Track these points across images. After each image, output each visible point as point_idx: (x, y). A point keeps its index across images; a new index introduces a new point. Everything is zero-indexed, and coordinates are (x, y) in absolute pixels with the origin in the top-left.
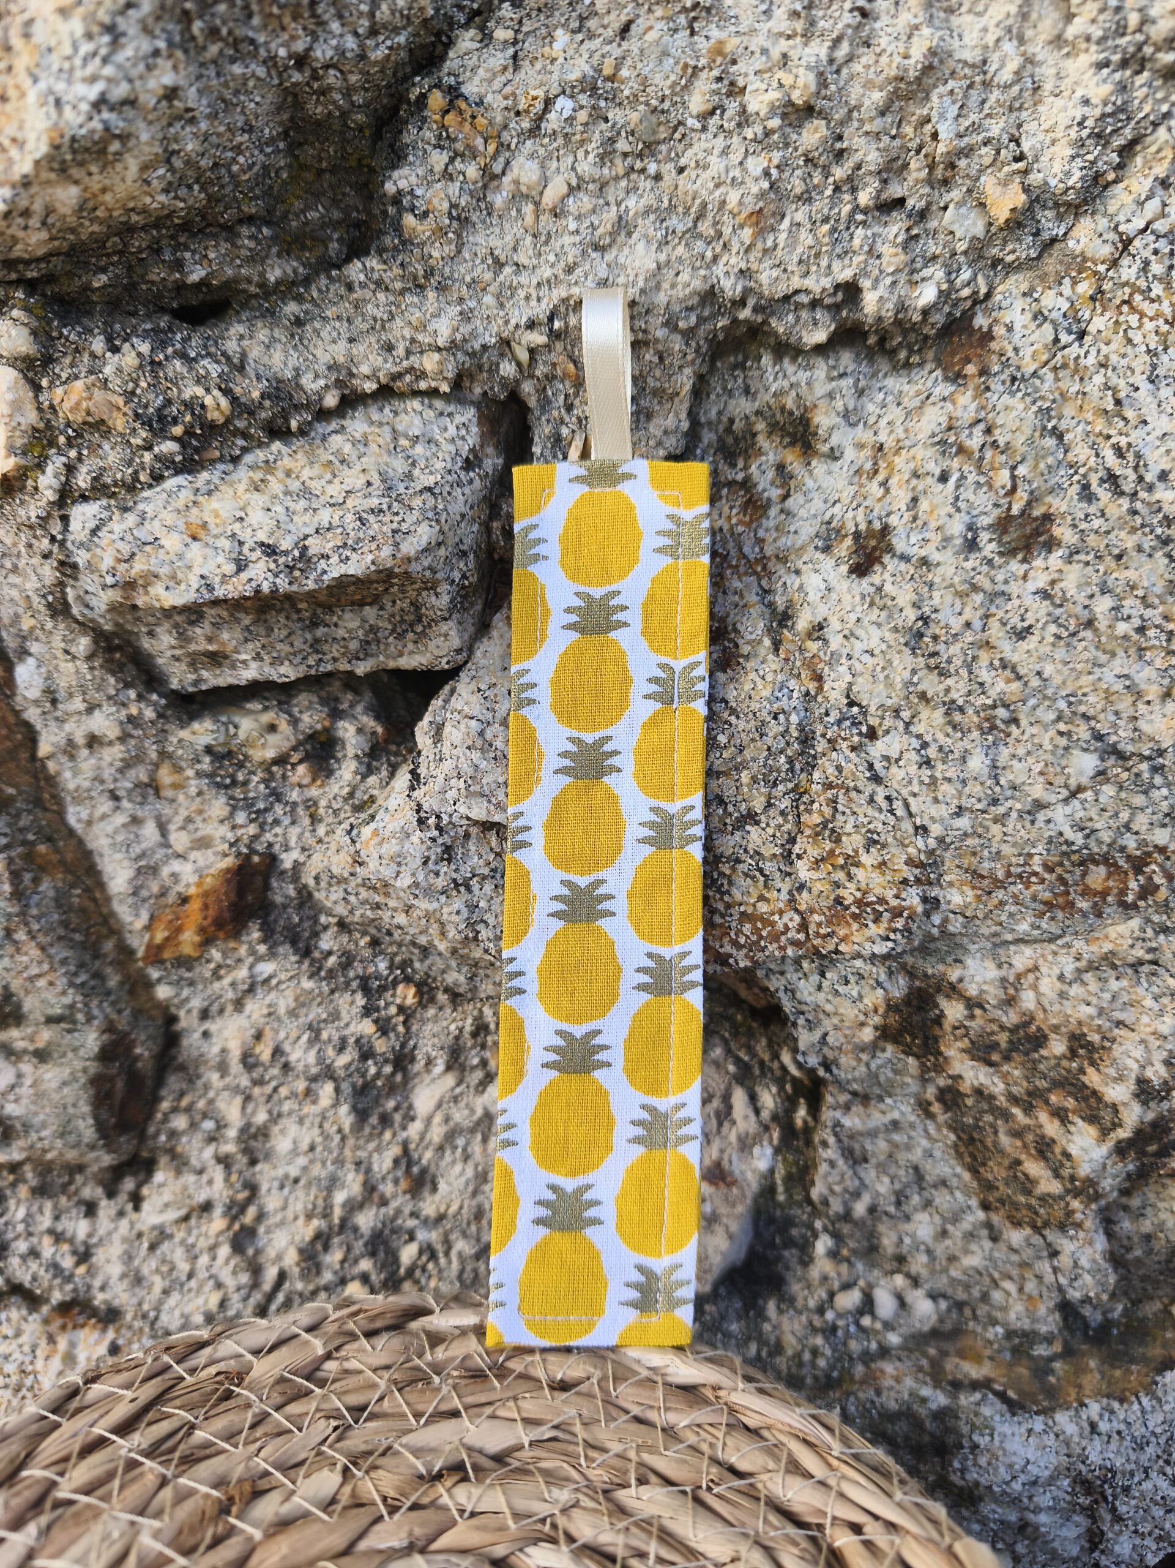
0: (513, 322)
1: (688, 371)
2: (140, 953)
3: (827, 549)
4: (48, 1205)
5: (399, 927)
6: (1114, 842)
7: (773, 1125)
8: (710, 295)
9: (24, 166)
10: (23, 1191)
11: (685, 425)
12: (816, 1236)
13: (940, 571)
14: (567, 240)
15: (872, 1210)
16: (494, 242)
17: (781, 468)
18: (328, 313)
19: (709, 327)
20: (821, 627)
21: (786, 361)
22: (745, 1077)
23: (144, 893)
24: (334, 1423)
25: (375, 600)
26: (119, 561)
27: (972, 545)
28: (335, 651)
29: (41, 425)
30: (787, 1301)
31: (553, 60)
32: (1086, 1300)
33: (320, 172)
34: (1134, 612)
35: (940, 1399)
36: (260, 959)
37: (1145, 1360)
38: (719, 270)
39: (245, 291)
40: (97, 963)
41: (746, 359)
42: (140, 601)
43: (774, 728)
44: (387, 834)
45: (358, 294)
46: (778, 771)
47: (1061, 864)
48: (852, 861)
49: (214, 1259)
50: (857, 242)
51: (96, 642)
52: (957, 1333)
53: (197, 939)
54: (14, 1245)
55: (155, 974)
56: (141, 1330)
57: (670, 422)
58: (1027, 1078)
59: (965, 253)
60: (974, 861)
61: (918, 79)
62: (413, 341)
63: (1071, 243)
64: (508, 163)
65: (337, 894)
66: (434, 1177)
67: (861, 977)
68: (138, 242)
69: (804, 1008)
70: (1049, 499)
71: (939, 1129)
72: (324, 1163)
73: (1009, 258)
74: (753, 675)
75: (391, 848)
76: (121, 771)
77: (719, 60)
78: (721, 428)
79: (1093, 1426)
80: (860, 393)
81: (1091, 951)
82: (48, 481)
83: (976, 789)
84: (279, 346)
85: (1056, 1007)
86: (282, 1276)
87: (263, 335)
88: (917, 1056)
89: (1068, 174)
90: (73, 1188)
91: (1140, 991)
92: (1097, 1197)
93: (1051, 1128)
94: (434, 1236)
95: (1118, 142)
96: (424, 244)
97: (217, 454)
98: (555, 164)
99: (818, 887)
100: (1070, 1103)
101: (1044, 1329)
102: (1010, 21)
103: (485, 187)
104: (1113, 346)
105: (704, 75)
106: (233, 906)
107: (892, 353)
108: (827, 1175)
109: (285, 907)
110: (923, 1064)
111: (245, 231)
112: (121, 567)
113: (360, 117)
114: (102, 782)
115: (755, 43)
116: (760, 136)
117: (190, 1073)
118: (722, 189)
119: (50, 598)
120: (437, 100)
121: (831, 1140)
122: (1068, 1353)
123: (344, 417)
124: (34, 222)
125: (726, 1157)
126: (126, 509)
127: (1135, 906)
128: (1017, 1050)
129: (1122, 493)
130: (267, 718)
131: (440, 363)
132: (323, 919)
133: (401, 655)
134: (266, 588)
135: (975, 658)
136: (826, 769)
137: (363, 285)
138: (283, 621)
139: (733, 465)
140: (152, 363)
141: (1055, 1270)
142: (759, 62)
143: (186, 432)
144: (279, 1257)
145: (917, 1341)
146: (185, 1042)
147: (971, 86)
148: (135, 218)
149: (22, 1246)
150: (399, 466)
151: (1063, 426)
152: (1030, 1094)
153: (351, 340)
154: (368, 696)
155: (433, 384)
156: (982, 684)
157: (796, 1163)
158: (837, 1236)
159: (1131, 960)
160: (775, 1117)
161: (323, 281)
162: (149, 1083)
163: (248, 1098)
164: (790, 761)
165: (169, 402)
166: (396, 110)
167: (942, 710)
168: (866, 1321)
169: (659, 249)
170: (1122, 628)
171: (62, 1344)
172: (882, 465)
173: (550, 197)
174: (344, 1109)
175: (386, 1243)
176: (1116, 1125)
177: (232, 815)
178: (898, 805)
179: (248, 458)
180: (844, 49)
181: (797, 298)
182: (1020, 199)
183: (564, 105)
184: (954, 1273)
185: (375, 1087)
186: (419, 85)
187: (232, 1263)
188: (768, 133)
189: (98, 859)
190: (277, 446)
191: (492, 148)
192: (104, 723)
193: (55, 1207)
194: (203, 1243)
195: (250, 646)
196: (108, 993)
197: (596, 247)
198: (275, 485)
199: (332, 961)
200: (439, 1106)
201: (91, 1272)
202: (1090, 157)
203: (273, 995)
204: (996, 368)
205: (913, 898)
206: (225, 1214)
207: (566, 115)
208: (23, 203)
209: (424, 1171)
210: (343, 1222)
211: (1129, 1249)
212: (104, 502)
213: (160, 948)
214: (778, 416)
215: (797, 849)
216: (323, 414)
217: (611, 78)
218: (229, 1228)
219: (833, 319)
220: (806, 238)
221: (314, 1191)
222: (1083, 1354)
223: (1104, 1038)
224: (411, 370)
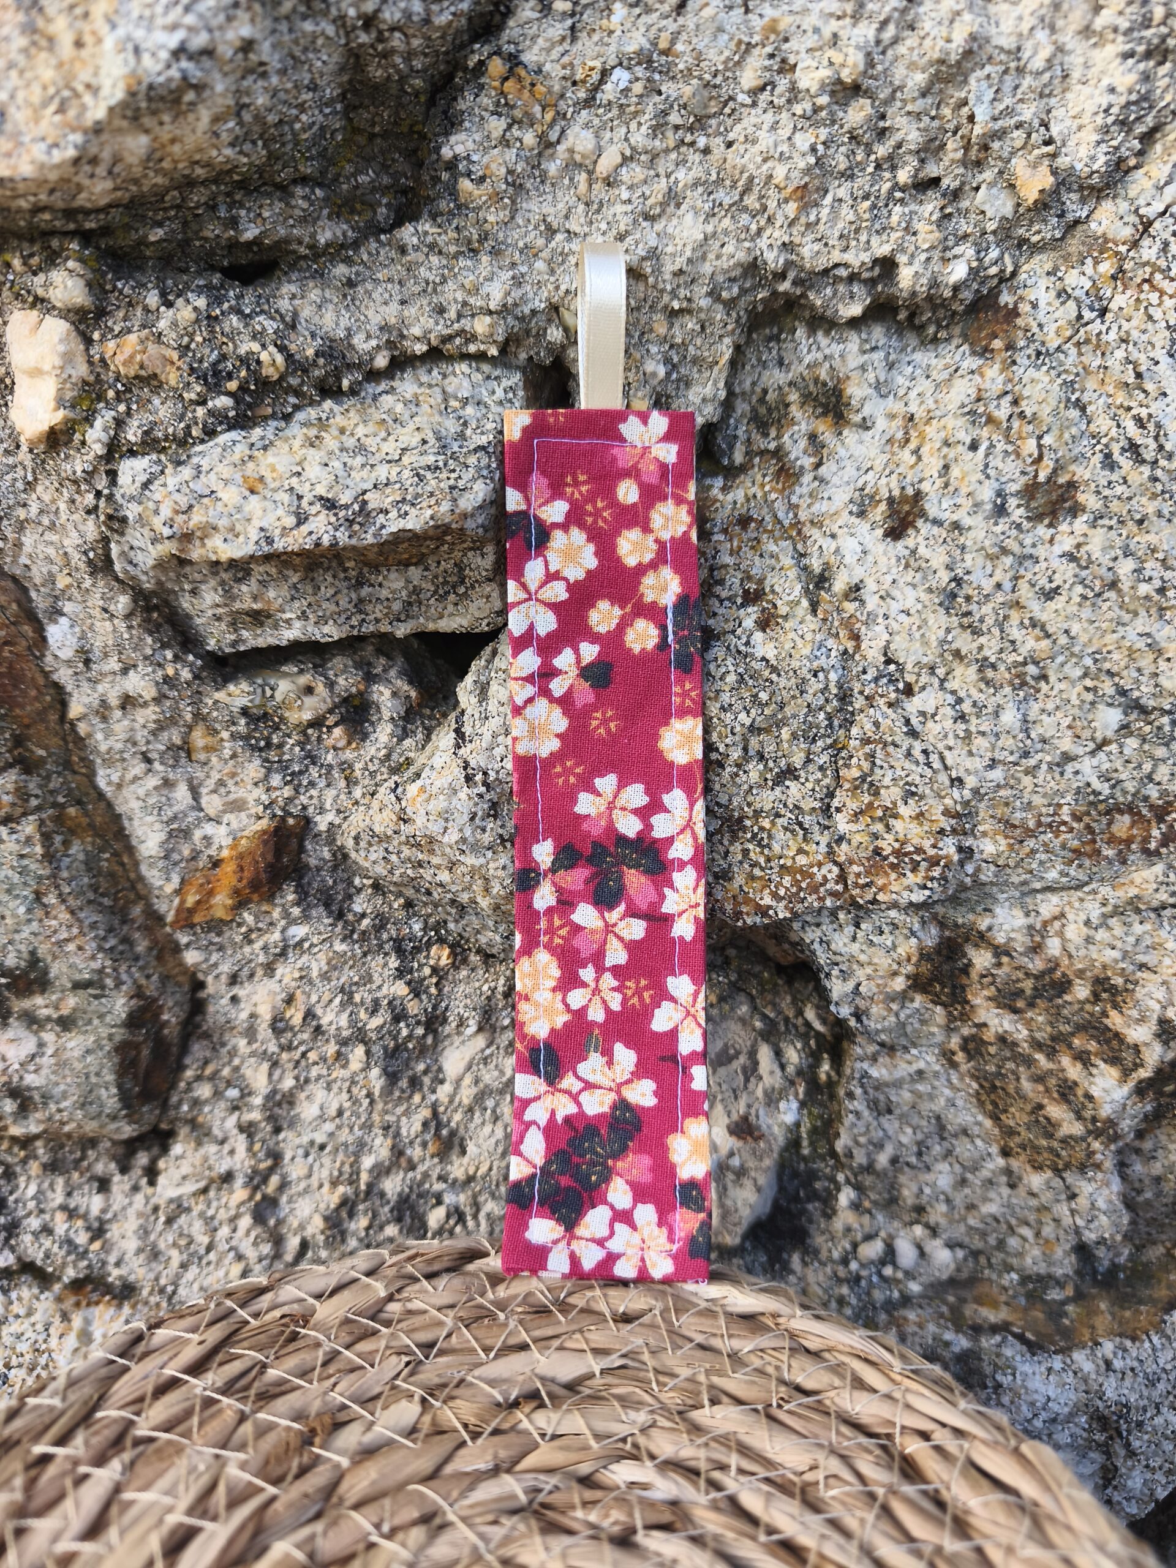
0: (563, 288)
1: (727, 341)
2: (169, 918)
3: (861, 514)
4: (60, 1182)
5: (441, 885)
6: (1138, 792)
7: (798, 1080)
8: (753, 268)
9: (98, 112)
10: (34, 1167)
11: (722, 394)
12: (839, 1190)
13: (971, 534)
14: (619, 208)
15: (894, 1161)
16: (547, 209)
17: (813, 437)
18: (379, 276)
19: (749, 298)
20: (857, 588)
21: (820, 334)
22: (771, 1034)
23: (176, 857)
24: (405, 1359)
25: (420, 561)
26: (177, 512)
27: (1000, 510)
28: (378, 611)
29: (92, 378)
30: (811, 1253)
31: (611, 32)
32: (1102, 1241)
33: (372, 136)
34: (1155, 574)
35: (962, 1343)
36: (294, 922)
37: (1152, 1301)
38: (763, 243)
39: (294, 252)
40: (125, 928)
41: (781, 332)
42: (196, 553)
43: (814, 685)
44: (435, 790)
45: (412, 256)
46: (818, 727)
47: (1088, 814)
48: (890, 813)
49: (234, 1231)
50: (895, 219)
51: (135, 601)
52: (973, 1281)
53: (229, 902)
54: (25, 1222)
55: (184, 939)
56: (158, 1305)
57: (708, 390)
58: (1051, 1023)
59: (994, 232)
60: (1007, 811)
61: (958, 62)
62: (465, 304)
63: (1093, 225)
64: (563, 132)
65: (376, 854)
66: (462, 1139)
67: (895, 926)
68: (197, 197)
69: (838, 958)
70: (1072, 468)
71: (962, 1079)
72: (351, 1129)
73: (1035, 239)
74: (792, 635)
75: (439, 804)
76: (154, 733)
77: (772, 37)
78: (754, 399)
79: (1108, 1364)
80: (891, 366)
81: (1117, 896)
82: (96, 435)
83: (1009, 742)
84: (331, 307)
85: (1082, 952)
86: (304, 1246)
87: (314, 295)
88: (944, 1005)
89: (1093, 158)
90: (85, 1163)
91: (1163, 934)
92: (1116, 1138)
93: (1073, 1071)
94: (462, 1199)
95: (1140, 129)
96: (480, 208)
97: (270, 410)
98: (608, 135)
99: (857, 839)
100: (1093, 1046)
101: (1059, 1272)
102: (1043, 11)
103: (540, 154)
104: (1134, 323)
105: (756, 52)
106: (270, 867)
107: (920, 329)
108: (854, 1125)
109: (319, 869)
110: (950, 1013)
111: (299, 191)
112: (180, 518)
113: (418, 82)
114: (135, 744)
115: (808, 22)
116: (809, 113)
117: (215, 1040)
118: (770, 164)
119: (91, 555)
120: (496, 66)
121: (858, 1091)
122: (1079, 1297)
123: (393, 378)
124: (101, 171)
125: (753, 1111)
126: (179, 463)
127: (1157, 853)
128: (1041, 996)
129: (1144, 461)
130: (303, 680)
131: (491, 326)
132: (357, 881)
133: (441, 617)
134: (326, 541)
135: (1006, 617)
136: (863, 725)
137: (416, 249)
138: (330, 579)
139: (766, 435)
140: (209, 317)
141: (1073, 1212)
142: (811, 41)
143: (240, 388)
144: (302, 1227)
145: (938, 1289)
146: (211, 1009)
147: (1006, 72)
148: (199, 171)
149: (34, 1223)
150: (451, 426)
151: (1085, 398)
152: (1053, 1039)
153: (403, 302)
154: (400, 661)
155: (482, 347)
156: (1013, 642)
157: (821, 1117)
158: (859, 1188)
159: (1155, 904)
160: (800, 1073)
161: (374, 245)
162: (174, 1050)
163: (275, 1064)
164: (829, 718)
165: (223, 357)
166: (451, 77)
167: (974, 668)
168: (888, 1271)
169: (706, 221)
170: (1144, 589)
171: (77, 1321)
172: (913, 434)
173: (604, 166)
174: (375, 1072)
175: (412, 1208)
176: (1136, 1066)
177: (267, 777)
178: (934, 758)
179: (300, 416)
180: (890, 31)
181: (837, 272)
182: (1049, 181)
183: (621, 77)
184: (972, 1222)
185: (407, 1049)
186: (479, 52)
187: (253, 1234)
188: (816, 110)
189: (126, 823)
190: (328, 404)
191: (549, 116)
192: (139, 683)
193: (67, 1182)
194: (223, 1215)
195: (297, 604)
196: (137, 958)
197: (647, 217)
198: (330, 441)
199: (366, 922)
200: (469, 1068)
201: (106, 1248)
202: (1114, 143)
203: (305, 958)
204: (1022, 343)
205: (949, 847)
206: (246, 1185)
207: (622, 86)
208: (93, 150)
209: (453, 1134)
210: (370, 1186)
211: (1139, 1192)
212: (154, 457)
213: (191, 911)
214: (812, 388)
215: (835, 803)
216: (374, 375)
217: (666, 52)
218: (251, 1198)
219: (869, 294)
220: (847, 213)
221: (340, 1157)
222: (1094, 1298)
223: (1127, 981)
224: (461, 332)
